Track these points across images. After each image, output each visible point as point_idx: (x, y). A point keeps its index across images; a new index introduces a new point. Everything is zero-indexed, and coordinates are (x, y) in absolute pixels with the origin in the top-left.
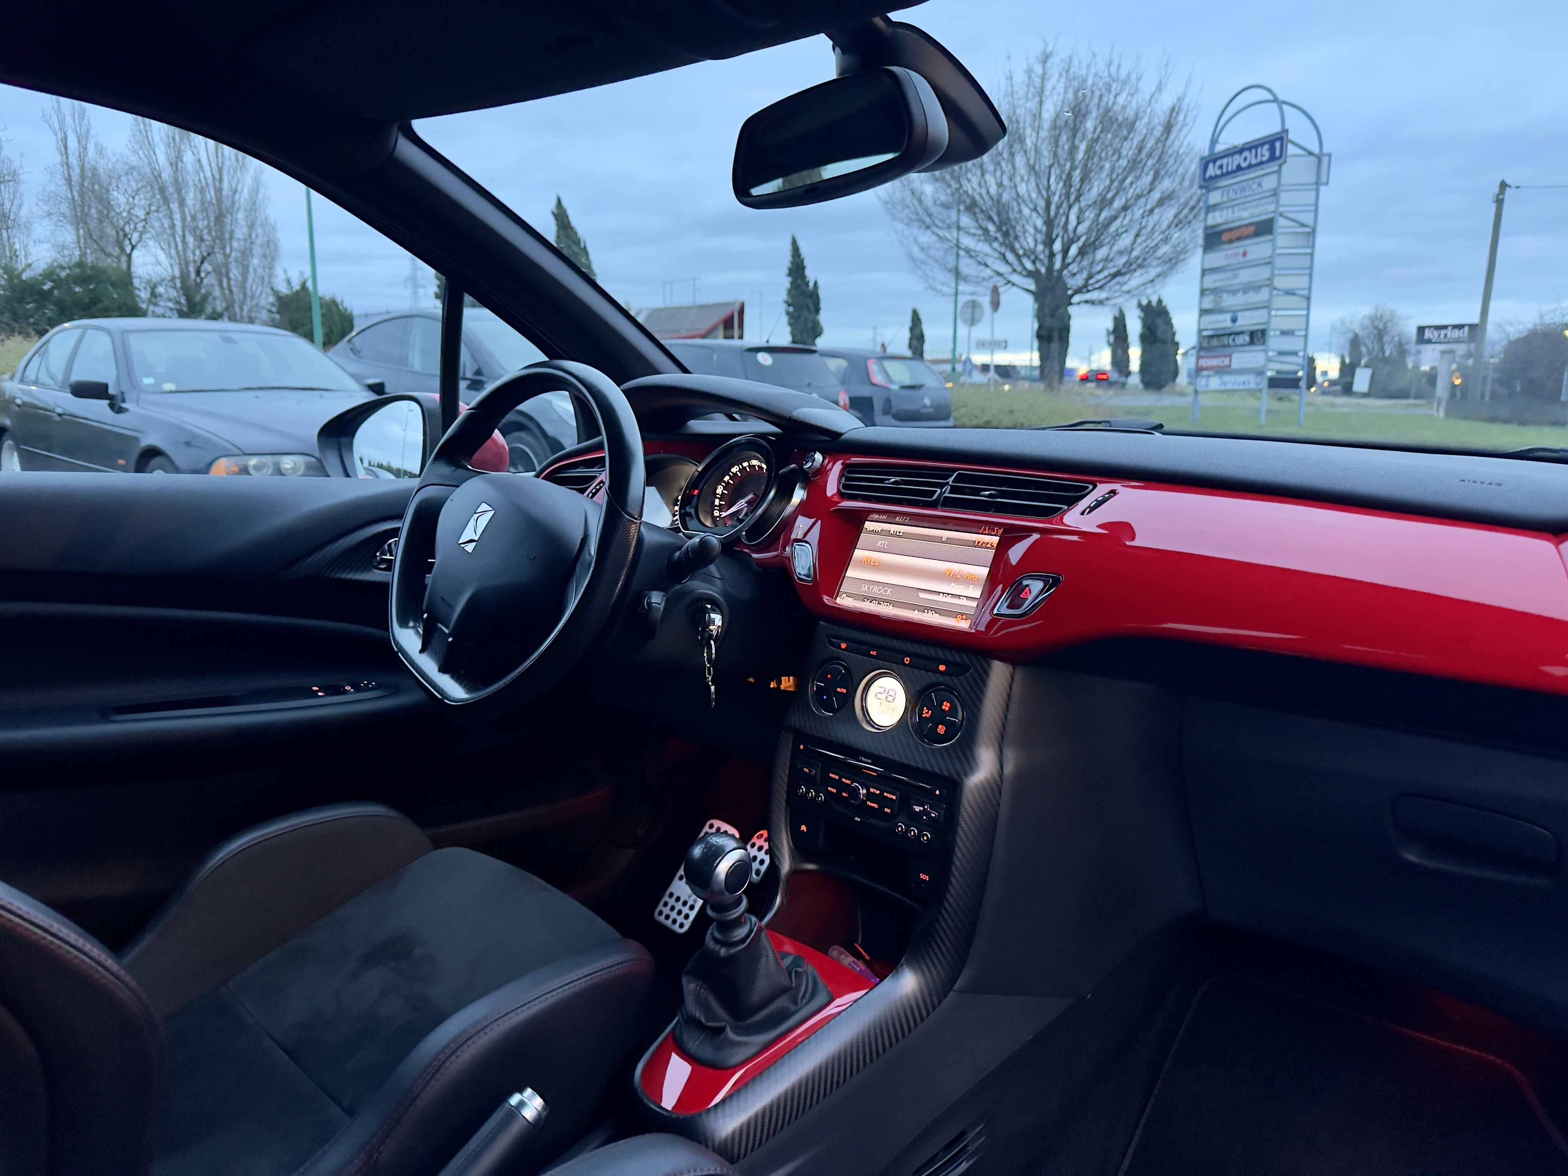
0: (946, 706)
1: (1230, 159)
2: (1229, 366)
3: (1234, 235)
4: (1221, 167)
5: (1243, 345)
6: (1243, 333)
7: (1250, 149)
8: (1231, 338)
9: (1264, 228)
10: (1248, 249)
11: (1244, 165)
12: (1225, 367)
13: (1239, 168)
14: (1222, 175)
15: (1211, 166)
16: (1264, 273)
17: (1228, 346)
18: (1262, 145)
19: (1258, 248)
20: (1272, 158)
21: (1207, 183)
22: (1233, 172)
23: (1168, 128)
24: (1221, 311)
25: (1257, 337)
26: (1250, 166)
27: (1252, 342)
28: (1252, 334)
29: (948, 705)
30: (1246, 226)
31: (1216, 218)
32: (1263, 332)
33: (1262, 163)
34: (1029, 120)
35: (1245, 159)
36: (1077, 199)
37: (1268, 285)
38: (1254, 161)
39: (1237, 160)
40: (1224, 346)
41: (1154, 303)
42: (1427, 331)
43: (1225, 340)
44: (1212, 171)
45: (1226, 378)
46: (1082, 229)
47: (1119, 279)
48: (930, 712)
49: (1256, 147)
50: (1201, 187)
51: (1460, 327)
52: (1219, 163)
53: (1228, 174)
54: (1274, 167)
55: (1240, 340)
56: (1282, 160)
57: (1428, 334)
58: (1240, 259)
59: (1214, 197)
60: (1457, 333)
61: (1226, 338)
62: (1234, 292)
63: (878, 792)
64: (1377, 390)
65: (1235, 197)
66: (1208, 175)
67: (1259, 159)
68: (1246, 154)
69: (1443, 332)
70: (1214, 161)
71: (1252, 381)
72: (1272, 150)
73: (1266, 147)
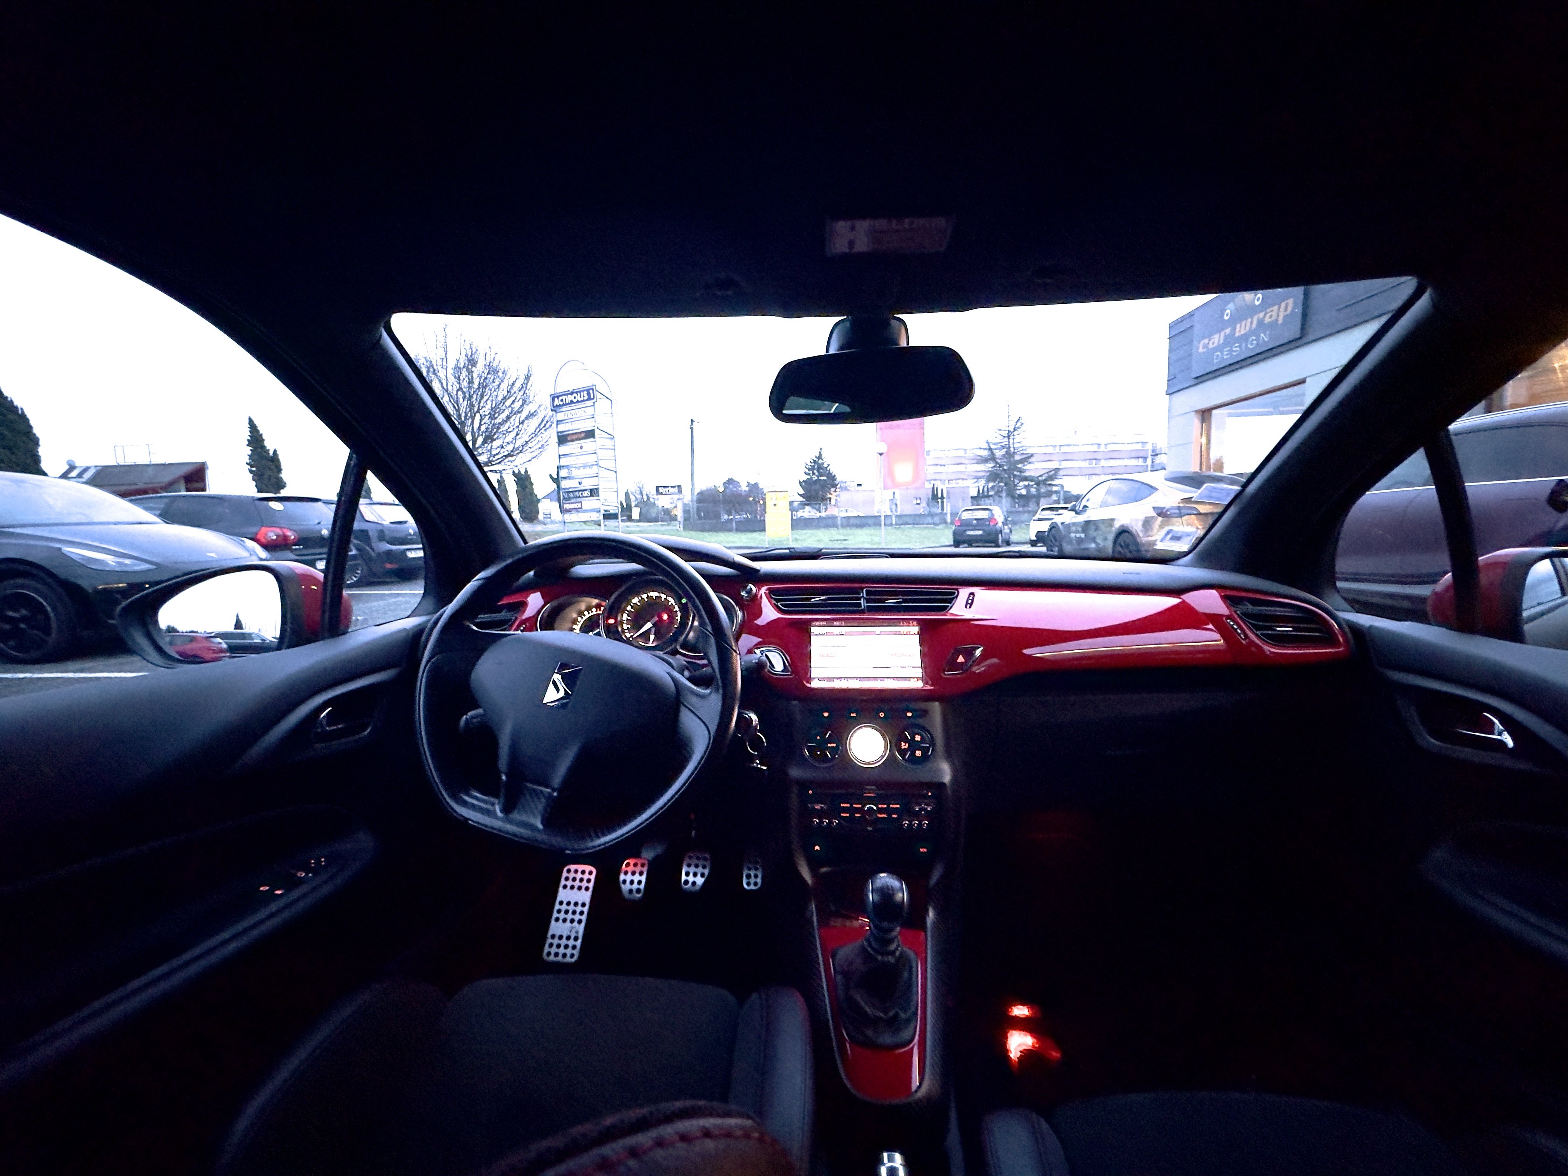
0: (918, 738)
1: (566, 397)
2: (581, 508)
3: (574, 437)
4: (562, 400)
5: (586, 497)
6: (586, 490)
7: (576, 393)
8: (580, 492)
9: (590, 434)
10: (582, 445)
11: (575, 400)
12: (579, 508)
13: (572, 402)
14: (564, 405)
15: (556, 399)
16: (592, 459)
17: (579, 497)
18: (583, 391)
19: (588, 444)
20: (589, 399)
21: (555, 409)
22: (569, 404)
23: (528, 378)
24: (573, 478)
25: (594, 492)
26: (578, 402)
27: (592, 495)
28: (591, 490)
29: (919, 737)
30: (581, 433)
31: (562, 428)
32: (597, 489)
33: (584, 401)
34: (439, 362)
35: (575, 398)
36: (478, 411)
37: (597, 465)
38: (580, 399)
39: (571, 398)
40: (577, 497)
41: (523, 472)
42: (660, 488)
43: (577, 494)
44: (557, 402)
45: (580, 514)
46: (483, 428)
47: (510, 459)
48: (907, 744)
49: (580, 392)
50: (552, 410)
51: (673, 487)
52: (561, 398)
53: (566, 404)
54: (590, 403)
55: (585, 494)
56: (595, 400)
57: (661, 490)
58: (580, 450)
59: (560, 416)
60: (672, 490)
61: (577, 492)
62: (579, 468)
63: (885, 806)
64: (643, 518)
65: (572, 417)
66: (555, 405)
67: (582, 399)
68: (575, 395)
69: (667, 489)
70: (558, 397)
71: (595, 516)
72: (588, 394)
73: (585, 392)
